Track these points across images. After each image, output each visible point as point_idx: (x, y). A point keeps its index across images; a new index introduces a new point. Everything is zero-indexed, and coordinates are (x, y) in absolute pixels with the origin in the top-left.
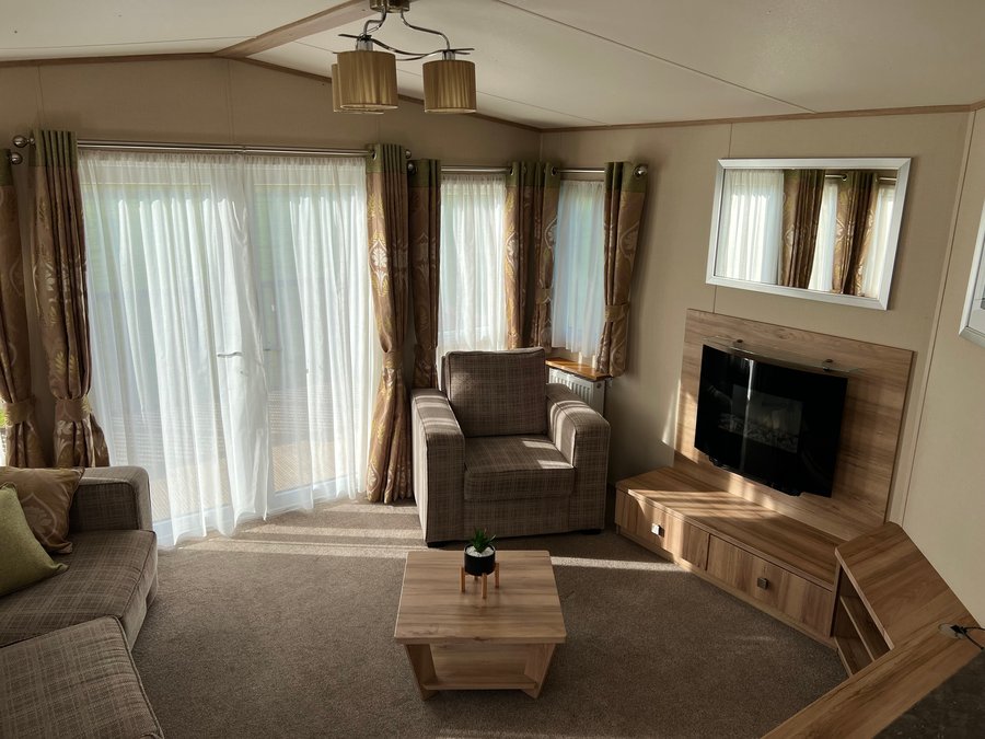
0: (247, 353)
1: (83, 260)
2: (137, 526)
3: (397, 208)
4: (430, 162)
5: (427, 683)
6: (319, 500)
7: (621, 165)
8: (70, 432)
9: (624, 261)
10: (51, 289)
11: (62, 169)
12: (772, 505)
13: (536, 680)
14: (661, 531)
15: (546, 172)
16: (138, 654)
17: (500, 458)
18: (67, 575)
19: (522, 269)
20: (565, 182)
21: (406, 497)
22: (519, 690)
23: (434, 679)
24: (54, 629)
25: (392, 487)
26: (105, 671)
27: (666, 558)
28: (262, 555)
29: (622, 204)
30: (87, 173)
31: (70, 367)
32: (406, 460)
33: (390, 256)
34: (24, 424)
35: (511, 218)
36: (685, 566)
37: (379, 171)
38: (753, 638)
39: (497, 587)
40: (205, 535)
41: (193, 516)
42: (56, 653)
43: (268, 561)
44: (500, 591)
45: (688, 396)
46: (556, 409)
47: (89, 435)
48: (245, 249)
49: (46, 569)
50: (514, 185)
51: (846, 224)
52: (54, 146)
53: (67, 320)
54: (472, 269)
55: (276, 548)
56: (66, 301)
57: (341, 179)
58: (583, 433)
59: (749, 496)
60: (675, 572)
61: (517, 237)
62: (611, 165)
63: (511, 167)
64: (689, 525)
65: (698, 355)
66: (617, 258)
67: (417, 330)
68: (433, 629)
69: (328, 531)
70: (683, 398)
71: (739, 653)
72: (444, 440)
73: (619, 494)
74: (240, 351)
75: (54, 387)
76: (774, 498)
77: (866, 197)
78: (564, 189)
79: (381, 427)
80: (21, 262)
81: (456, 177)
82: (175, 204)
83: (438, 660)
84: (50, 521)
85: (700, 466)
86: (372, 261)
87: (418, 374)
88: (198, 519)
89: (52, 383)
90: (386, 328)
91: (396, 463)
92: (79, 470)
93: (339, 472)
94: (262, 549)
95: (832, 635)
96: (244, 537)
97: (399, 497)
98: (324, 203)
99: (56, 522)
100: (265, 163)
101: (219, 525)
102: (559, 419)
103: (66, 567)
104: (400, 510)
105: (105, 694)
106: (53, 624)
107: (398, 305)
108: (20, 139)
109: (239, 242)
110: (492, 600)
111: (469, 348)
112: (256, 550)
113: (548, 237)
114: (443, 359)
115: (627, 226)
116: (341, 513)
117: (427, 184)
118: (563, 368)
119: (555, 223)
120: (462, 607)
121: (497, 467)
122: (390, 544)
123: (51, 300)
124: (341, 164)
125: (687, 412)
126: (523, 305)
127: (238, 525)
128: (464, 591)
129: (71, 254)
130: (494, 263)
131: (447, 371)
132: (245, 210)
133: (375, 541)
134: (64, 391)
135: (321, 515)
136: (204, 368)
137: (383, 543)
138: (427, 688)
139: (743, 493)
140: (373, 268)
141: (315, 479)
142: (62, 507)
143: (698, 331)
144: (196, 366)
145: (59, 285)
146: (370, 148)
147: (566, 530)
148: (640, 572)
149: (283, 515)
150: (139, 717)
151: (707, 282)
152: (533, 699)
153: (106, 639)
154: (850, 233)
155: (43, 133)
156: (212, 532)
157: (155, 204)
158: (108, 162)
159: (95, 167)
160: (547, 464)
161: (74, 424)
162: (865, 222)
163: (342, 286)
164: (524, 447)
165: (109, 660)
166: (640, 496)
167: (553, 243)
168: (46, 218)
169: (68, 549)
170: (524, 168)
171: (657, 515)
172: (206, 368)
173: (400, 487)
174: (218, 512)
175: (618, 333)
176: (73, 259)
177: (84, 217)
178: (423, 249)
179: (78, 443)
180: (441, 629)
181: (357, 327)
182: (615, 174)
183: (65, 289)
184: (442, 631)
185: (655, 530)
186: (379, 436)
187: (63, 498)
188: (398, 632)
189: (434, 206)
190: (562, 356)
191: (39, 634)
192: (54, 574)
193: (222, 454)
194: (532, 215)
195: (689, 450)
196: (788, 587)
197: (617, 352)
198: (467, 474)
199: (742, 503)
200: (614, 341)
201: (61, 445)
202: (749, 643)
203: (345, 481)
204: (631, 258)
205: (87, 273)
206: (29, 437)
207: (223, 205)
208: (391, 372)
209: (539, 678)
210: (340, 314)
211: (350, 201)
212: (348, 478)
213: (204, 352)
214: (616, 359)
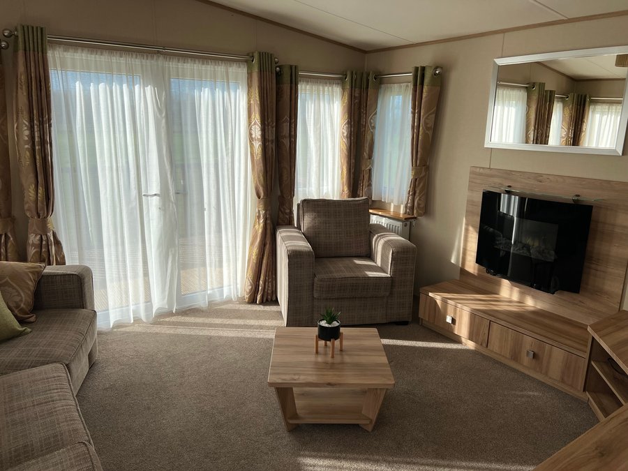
0: (164, 195)
1: (49, 119)
2: (83, 306)
3: (269, 97)
4: (291, 67)
5: (291, 418)
6: (212, 301)
7: (423, 69)
8: (38, 242)
9: (425, 135)
10: (26, 138)
11: (36, 53)
12: (533, 302)
13: (371, 417)
14: (454, 321)
15: (370, 78)
16: (81, 396)
17: (339, 270)
18: (30, 335)
19: (352, 144)
20: (383, 86)
21: (272, 300)
22: (358, 425)
23: (295, 416)
24: (17, 370)
25: (262, 293)
26: (51, 397)
27: (456, 340)
28: (171, 335)
29: (424, 96)
30: (55, 61)
31: (39, 195)
32: (272, 274)
33: (263, 130)
34: (6, 235)
35: (346, 109)
36: (470, 345)
37: (256, 70)
38: (525, 393)
39: (341, 350)
40: (132, 321)
41: (124, 308)
42: (17, 386)
43: (176, 339)
44: (344, 353)
45: (471, 229)
46: (377, 238)
47: (52, 245)
48: (164, 121)
49: (14, 330)
50: (348, 87)
51: (569, 129)
52: (31, 37)
53: (38, 161)
54: (318, 144)
55: (181, 331)
56: (37, 148)
57: (230, 77)
58: (398, 252)
59: (515, 296)
60: (464, 350)
61: (349, 123)
62: (417, 69)
63: (346, 75)
64: (474, 315)
65: (479, 198)
66: (420, 133)
67: (281, 185)
68: (296, 377)
69: (218, 321)
70: (467, 230)
71: (516, 402)
72: (300, 255)
73: (422, 297)
74: (158, 192)
75: (27, 210)
76: (534, 297)
77: (581, 111)
78: (382, 91)
79: (255, 250)
80: (6, 119)
81: (309, 79)
82: (116, 87)
83: (299, 403)
84: (20, 298)
85: (479, 277)
86: (251, 134)
87: (281, 215)
88: (128, 311)
89: (26, 207)
90: (259, 181)
91: (265, 276)
92: (43, 265)
93: (226, 282)
94: (172, 332)
95: (584, 390)
96: (160, 323)
97: (267, 300)
98: (218, 93)
99: (24, 299)
100: (178, 62)
101: (143, 316)
102: (379, 245)
103: (29, 330)
104: (268, 308)
105: (50, 414)
106: (16, 367)
107: (268, 166)
108: (8, 32)
109: (159, 117)
110: (338, 359)
111: (315, 197)
112: (168, 332)
113: (371, 123)
114: (298, 205)
115: (427, 111)
116: (227, 310)
117: (289, 82)
118: (380, 213)
119: (376, 114)
120: (316, 363)
121: (336, 275)
122: (261, 329)
123: (26, 146)
124: (230, 67)
125: (470, 239)
126: (352, 171)
127: (156, 316)
128: (317, 352)
129: (41, 115)
130: (333, 142)
131: (301, 212)
132: (164, 93)
133: (251, 327)
134: (35, 213)
135: (213, 310)
136: (134, 204)
137: (257, 329)
138: (291, 422)
139: (511, 295)
140: (251, 139)
141: (209, 287)
142: (29, 290)
143: (478, 181)
144: (129, 202)
145: (32, 137)
146: (251, 55)
147: (385, 321)
148: (438, 350)
149: (187, 310)
150: (76, 430)
151: (485, 146)
152: (368, 432)
153: (54, 377)
154: (571, 135)
155: (23, 27)
156: (137, 320)
157: (102, 86)
158: (69, 54)
159: (60, 57)
160: (371, 274)
161: (41, 236)
162: (581, 128)
163: (230, 151)
164: (355, 263)
165: (56, 391)
166: (438, 297)
167: (374, 128)
168: (24, 87)
169: (32, 319)
170: (355, 76)
171: (450, 309)
172: (136, 204)
173: (268, 293)
174: (142, 307)
175: (421, 185)
176: (43, 118)
177: (51, 89)
178: (286, 127)
179: (43, 250)
180: (302, 377)
181: (239, 182)
182: (419, 75)
183: (37, 139)
184: (303, 379)
185: (449, 320)
186: (254, 257)
187: (30, 283)
188: (270, 379)
189: (293, 97)
190: (380, 206)
191: (6, 373)
192: (21, 334)
193: (146, 274)
194: (360, 108)
195: (471, 266)
196: (550, 356)
197: (419, 200)
198: (316, 279)
199: (511, 302)
200: (418, 191)
201: (32, 251)
202: (522, 396)
203: (230, 289)
204: (430, 133)
205: (52, 129)
206: (9, 244)
207: (149, 89)
208: (262, 212)
209: (373, 416)
210: (228, 170)
211: (236, 92)
212: (232, 287)
213: (134, 192)
214: (419, 204)
